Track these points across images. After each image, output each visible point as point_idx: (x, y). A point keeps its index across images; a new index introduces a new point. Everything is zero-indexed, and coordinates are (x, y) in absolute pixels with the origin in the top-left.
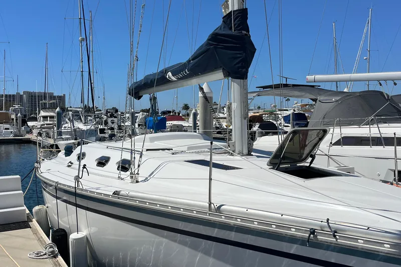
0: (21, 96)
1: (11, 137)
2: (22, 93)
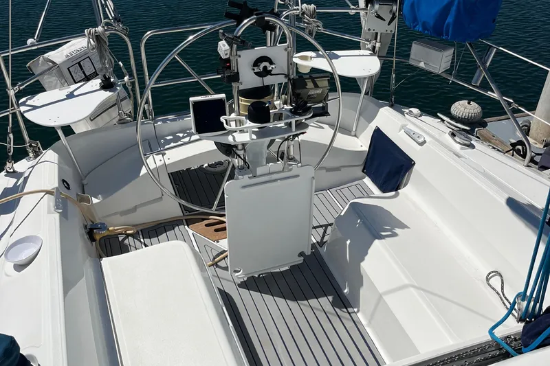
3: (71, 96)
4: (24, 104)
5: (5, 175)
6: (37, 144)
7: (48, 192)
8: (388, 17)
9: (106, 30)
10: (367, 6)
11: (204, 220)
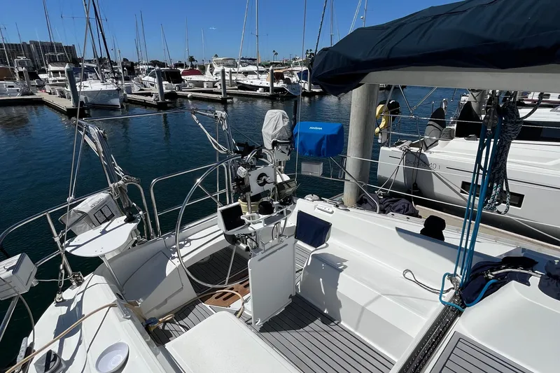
0: (28, 46)
1: (18, 96)
2: (29, 43)
3: (104, 232)
4: (68, 245)
5: (56, 306)
6: (79, 274)
7: (111, 306)
8: (287, 152)
9: (126, 183)
10: (273, 148)
11: (212, 295)
